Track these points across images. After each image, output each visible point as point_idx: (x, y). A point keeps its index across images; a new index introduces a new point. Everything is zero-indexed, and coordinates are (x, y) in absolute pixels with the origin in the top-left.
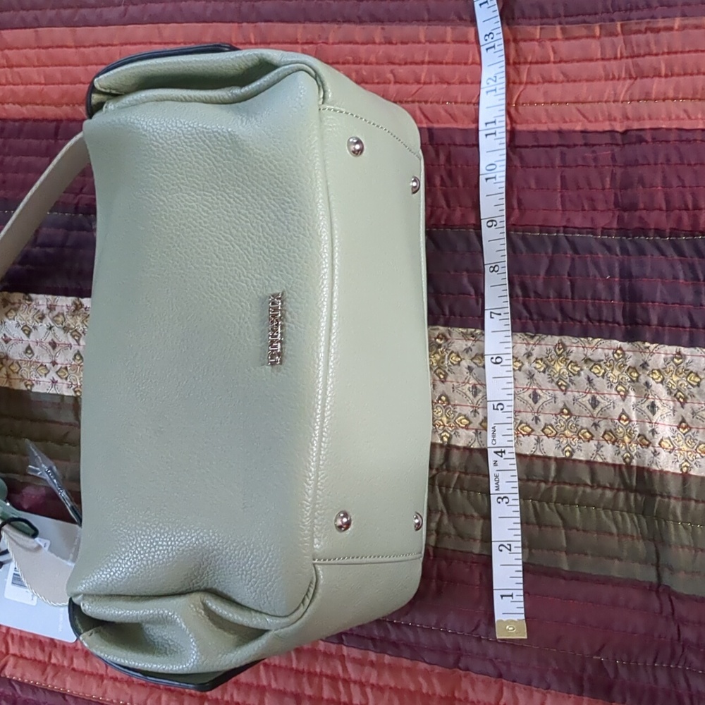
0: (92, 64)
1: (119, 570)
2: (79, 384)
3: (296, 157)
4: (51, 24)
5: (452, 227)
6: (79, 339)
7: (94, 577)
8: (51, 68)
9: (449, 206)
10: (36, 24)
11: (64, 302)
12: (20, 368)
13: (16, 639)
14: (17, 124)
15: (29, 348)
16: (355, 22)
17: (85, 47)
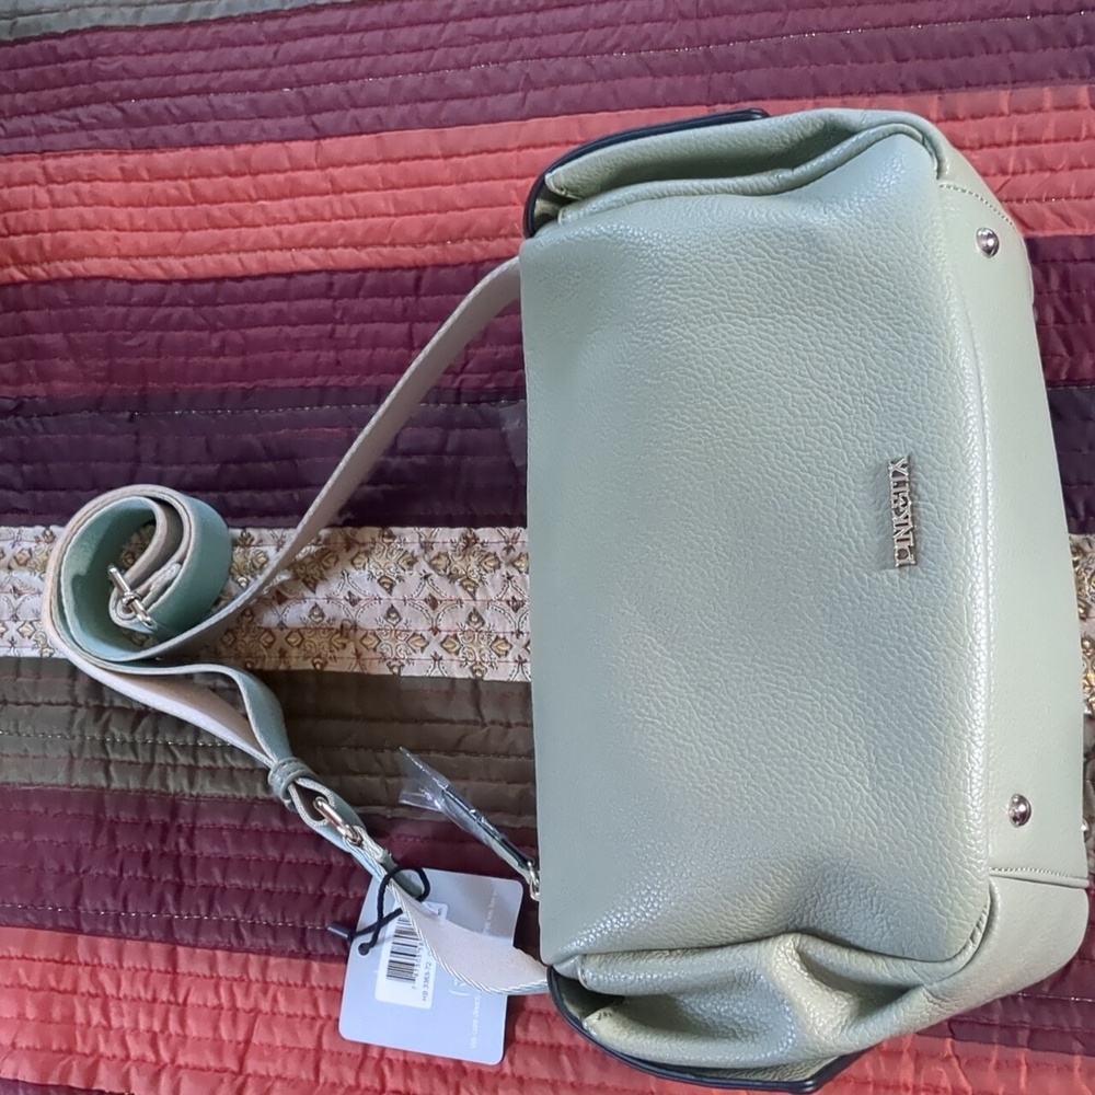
0: (472, 181)
1: (652, 906)
2: (478, 659)
3: (916, 253)
4: (404, 125)
5: (1081, 383)
6: (475, 591)
7: (605, 923)
8: (404, 191)
9: (1071, 352)
10: (378, 127)
11: (446, 537)
12: (380, 641)
13: (398, 1067)
14: (354, 276)
15: (392, 609)
16: (895, 93)
17: (459, 155)
